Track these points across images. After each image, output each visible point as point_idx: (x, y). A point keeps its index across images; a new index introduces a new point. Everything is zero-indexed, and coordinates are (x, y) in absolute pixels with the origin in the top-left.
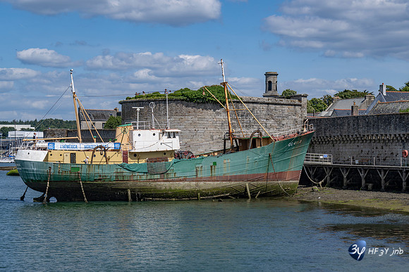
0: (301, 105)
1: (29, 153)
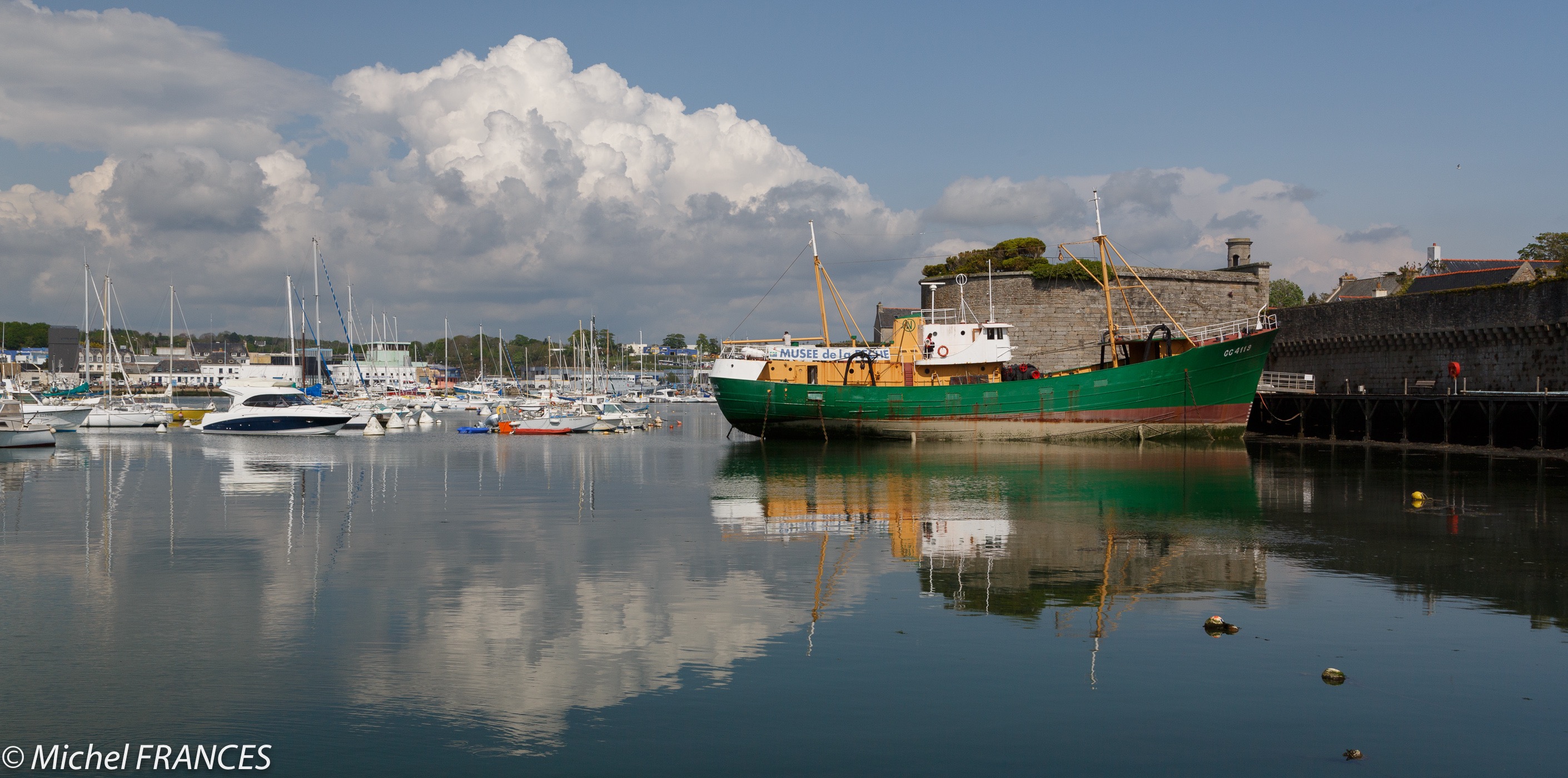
0: (1257, 284)
1: (732, 366)
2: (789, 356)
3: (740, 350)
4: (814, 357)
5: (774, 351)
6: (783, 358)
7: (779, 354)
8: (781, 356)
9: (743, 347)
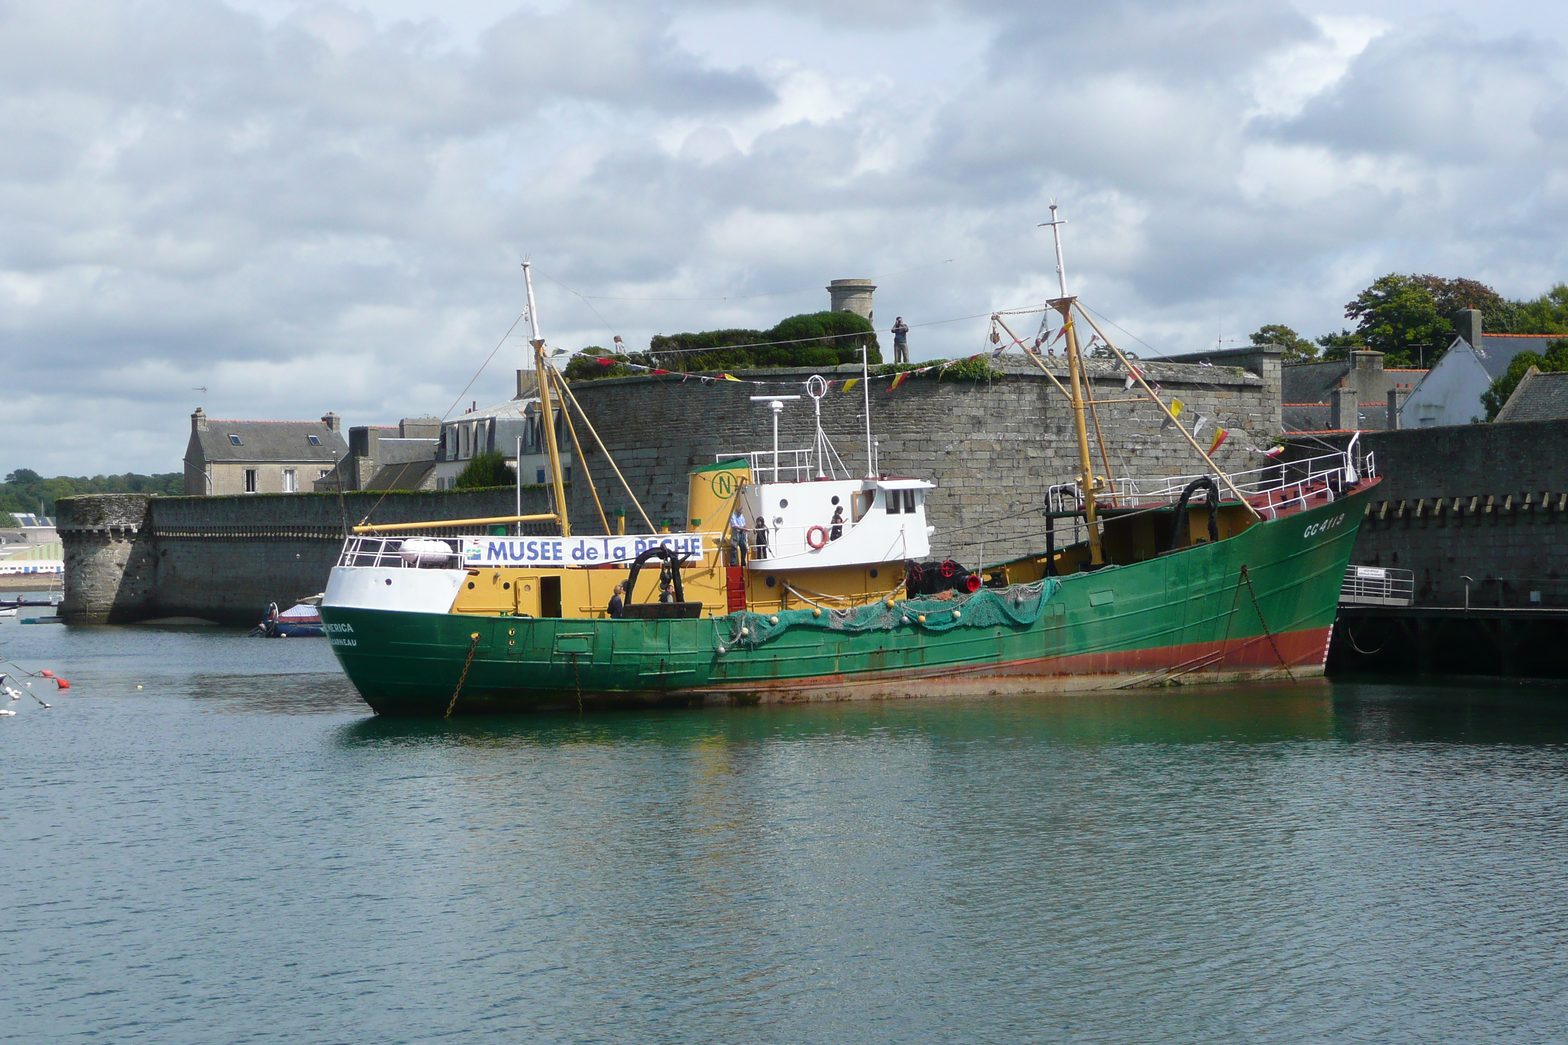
0: (1259, 388)
1: (389, 582)
2: (505, 557)
3: (398, 545)
4: (556, 558)
5: (475, 547)
6: (494, 561)
7: (484, 553)
8: (489, 557)
9: (405, 540)
